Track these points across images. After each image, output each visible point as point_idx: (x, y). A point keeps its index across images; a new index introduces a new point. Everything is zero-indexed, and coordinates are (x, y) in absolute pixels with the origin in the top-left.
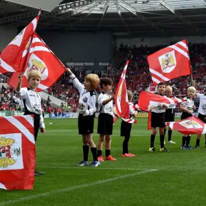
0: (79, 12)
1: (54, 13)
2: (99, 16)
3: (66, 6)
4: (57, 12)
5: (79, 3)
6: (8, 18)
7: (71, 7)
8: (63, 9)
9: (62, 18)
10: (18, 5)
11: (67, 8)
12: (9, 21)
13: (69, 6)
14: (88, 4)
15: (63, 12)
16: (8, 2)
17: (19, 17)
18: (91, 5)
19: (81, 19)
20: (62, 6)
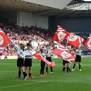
0: (76, 9)
1: (64, 10)
2: (85, 11)
3: (70, 6)
4: (66, 10)
5: (76, 5)
6: (44, 12)
7: (72, 7)
8: (68, 8)
9: (68, 12)
10: (48, 7)
11: (70, 8)
12: (44, 14)
13: (71, 7)
14: (80, 6)
15: (69, 9)
16: (42, 5)
17: (48, 12)
18: (82, 6)
19: (77, 12)
20: (68, 7)
